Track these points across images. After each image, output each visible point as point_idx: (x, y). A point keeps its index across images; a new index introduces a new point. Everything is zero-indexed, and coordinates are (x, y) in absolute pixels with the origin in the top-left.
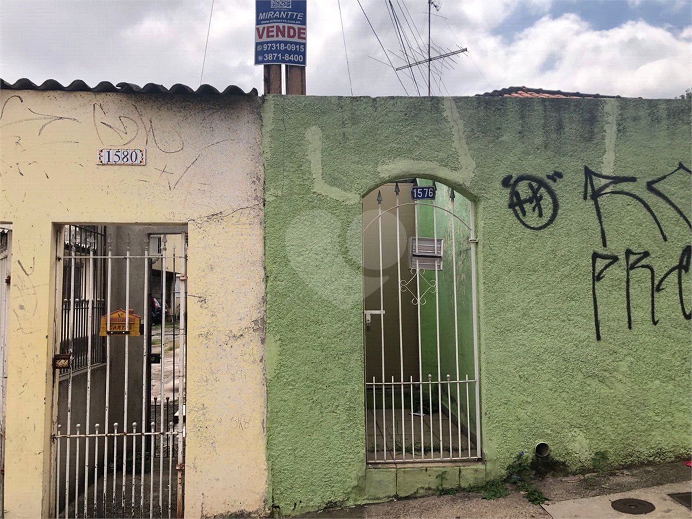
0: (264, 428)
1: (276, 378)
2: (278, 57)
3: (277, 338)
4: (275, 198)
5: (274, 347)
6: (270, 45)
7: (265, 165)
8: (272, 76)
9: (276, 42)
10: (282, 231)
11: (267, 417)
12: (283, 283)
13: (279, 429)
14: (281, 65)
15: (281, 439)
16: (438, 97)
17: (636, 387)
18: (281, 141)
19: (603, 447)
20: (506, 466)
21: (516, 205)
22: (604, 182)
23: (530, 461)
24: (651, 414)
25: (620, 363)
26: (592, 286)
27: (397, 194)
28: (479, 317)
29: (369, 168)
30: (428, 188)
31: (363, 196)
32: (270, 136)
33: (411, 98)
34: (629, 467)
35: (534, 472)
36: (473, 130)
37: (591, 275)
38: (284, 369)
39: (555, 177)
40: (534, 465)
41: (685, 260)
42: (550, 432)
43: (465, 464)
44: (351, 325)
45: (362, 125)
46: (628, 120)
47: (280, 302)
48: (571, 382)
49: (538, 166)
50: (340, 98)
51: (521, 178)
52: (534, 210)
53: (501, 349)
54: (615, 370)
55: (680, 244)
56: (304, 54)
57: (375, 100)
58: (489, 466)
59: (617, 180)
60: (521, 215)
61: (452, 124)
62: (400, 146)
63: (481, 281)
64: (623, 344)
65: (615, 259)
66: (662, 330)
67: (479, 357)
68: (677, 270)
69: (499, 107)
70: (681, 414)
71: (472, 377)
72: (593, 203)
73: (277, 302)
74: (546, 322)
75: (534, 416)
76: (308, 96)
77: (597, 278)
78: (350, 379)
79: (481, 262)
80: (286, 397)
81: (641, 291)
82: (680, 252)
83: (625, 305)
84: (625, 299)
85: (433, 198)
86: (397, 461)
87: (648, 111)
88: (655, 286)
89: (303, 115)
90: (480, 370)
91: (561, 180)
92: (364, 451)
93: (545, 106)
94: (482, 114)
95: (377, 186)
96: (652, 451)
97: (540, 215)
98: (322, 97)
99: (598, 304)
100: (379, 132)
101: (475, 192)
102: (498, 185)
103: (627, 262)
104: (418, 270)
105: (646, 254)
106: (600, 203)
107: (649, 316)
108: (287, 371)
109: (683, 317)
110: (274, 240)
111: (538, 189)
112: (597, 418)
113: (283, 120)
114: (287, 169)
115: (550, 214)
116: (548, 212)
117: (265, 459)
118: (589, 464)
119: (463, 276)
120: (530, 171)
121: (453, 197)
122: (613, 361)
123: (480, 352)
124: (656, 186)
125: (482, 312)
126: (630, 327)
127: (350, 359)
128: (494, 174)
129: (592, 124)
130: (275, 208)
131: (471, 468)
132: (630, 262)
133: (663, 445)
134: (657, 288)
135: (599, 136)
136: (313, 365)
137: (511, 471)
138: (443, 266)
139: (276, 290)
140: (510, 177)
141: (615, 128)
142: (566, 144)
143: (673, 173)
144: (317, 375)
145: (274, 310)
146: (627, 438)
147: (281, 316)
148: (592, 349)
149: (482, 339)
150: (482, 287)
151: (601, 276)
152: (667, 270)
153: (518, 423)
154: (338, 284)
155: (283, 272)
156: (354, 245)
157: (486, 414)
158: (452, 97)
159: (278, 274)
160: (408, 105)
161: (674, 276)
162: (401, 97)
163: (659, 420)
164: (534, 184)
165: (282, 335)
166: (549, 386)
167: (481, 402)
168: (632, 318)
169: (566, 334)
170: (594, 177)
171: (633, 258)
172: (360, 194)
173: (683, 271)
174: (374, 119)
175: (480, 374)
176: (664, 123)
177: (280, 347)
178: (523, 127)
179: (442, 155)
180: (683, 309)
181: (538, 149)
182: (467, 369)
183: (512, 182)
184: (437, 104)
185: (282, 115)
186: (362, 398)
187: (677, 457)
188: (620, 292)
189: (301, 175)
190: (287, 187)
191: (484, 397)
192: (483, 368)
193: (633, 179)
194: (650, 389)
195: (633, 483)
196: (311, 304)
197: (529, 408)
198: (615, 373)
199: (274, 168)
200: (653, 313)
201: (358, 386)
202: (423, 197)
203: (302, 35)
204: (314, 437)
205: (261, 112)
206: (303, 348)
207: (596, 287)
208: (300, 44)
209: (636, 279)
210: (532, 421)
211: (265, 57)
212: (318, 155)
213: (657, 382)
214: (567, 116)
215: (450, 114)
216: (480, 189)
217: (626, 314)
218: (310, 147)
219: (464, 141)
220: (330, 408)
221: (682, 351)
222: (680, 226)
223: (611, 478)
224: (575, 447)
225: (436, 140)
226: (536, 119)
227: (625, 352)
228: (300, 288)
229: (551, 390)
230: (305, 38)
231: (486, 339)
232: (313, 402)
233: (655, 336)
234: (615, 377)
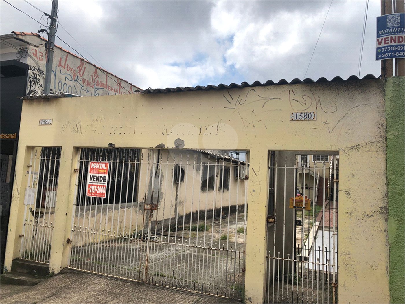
0: (387, 271)
1: (395, 243)
2: (391, 55)
3: (396, 219)
4: (394, 136)
5: (393, 224)
6: (386, 48)
7: (387, 118)
8: (387, 66)
9: (390, 46)
10: (398, 155)
11: (389, 265)
12: (399, 187)
13: (397, 273)
14: (393, 59)
15: (398, 280)
18: (397, 103)
32: (390, 101)
38: (400, 238)
47: (397, 198)
73: (395, 198)
80: (402, 255)
108: (402, 239)
110: (393, 161)
113: (399, 91)
114: (401, 119)
117: (388, 289)
130: (393, 142)
139: (394, 191)
145: (393, 202)
147: (398, 206)
155: (399, 180)
159: (395, 181)
165: (399, 218)
177: (398, 225)
185: (398, 88)
190: (402, 130)
199: (393, 119)
205: (385, 87)
211: (383, 56)
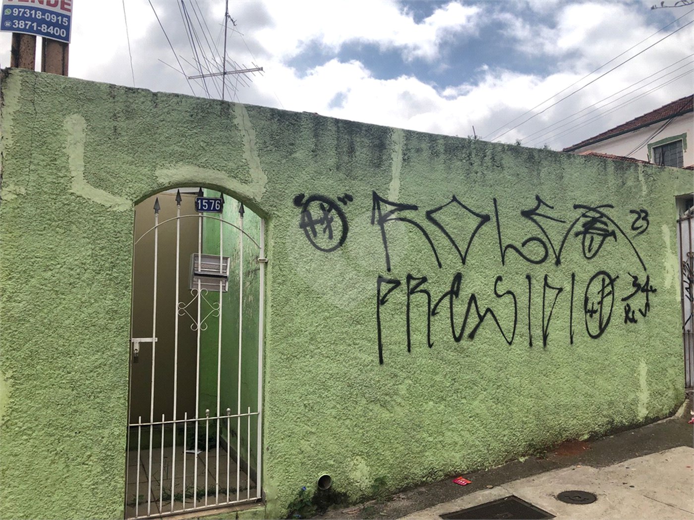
1: (4, 428)
2: (31, 27)
3: (9, 374)
4: (16, 196)
6: (23, 10)
7: (4, 155)
8: (23, 47)
9: (31, 8)
10: (23, 238)
12: (21, 305)
13: (6, 492)
14: (35, 37)
15: (8, 505)
16: (228, 102)
17: (413, 410)
18: (28, 127)
19: (382, 472)
20: (287, 505)
21: (308, 226)
22: (390, 208)
23: (312, 496)
24: (425, 435)
25: (399, 386)
26: (376, 310)
27: (179, 203)
28: (265, 343)
29: (146, 171)
30: (215, 200)
31: (136, 203)
32: (13, 119)
33: (198, 98)
34: (404, 490)
35: (315, 507)
36: (265, 142)
37: (376, 298)
38: (16, 414)
39: (346, 200)
40: (316, 500)
41: (456, 285)
42: (332, 463)
43: (243, 507)
44: (113, 356)
45: (138, 121)
46: (413, 151)
47: (15, 329)
48: (355, 408)
49: (331, 188)
50: (112, 86)
51: (313, 198)
52: (324, 232)
53: (287, 377)
54: (396, 394)
55: (452, 271)
56: (68, 29)
57: (155, 94)
58: (269, 506)
59: (401, 207)
60: (312, 236)
61: (243, 133)
62: (183, 150)
63: (269, 304)
64: (403, 367)
65: (397, 283)
66: (436, 352)
67: (264, 387)
68: (449, 296)
69: (293, 122)
70: (450, 433)
71: (254, 409)
72: (380, 228)
73: (10, 329)
74: (332, 347)
75: (318, 447)
76: (70, 78)
77: (381, 301)
78: (109, 422)
79: (269, 283)
80: (17, 450)
81: (420, 315)
82: (452, 279)
83: (405, 328)
84: (406, 322)
85: (220, 211)
86: (163, 514)
87: (429, 145)
88: (431, 310)
89: (62, 99)
90: (264, 400)
91: (351, 203)
92: (122, 508)
93: (338, 127)
94: (275, 127)
95: (154, 192)
96: (425, 471)
97: (331, 237)
98: (88, 82)
99: (382, 328)
100: (159, 131)
101: (266, 208)
102: (290, 203)
103: (408, 287)
104: (199, 291)
105: (424, 280)
106: (385, 228)
107: (425, 341)
108: (20, 418)
109: (453, 339)
110: (11, 250)
111: (329, 211)
112: (377, 444)
113: (33, 102)
114: (36, 162)
115: (340, 237)
116: (337, 234)
118: (369, 492)
119: (251, 298)
120: (322, 192)
121: (242, 212)
122: (394, 385)
123: (264, 381)
124: (434, 215)
125: (269, 338)
126: (409, 351)
127: (109, 398)
128: (287, 191)
129: (381, 151)
130: (14, 209)
131: (249, 512)
132: (411, 287)
133: (435, 465)
134: (432, 312)
135: (387, 164)
136: (59, 407)
137: (292, 510)
138: (229, 287)
139: (9, 314)
140: (302, 196)
141: (401, 157)
142: (356, 167)
143: (448, 204)
144: (64, 420)
145: (6, 339)
146: (404, 462)
147: (15, 347)
148: (375, 374)
149: (268, 366)
150: (269, 310)
151: (386, 299)
152: (441, 294)
153: (301, 456)
154: (99, 306)
155: (21, 291)
156: (122, 260)
157: (268, 449)
158: (244, 104)
159: (13, 293)
160: (194, 106)
161: (446, 301)
162: (187, 97)
163: (431, 440)
164: (326, 205)
165: (15, 372)
166: (333, 413)
167: (263, 436)
168: (412, 341)
169: (352, 359)
170: (381, 203)
171: (413, 283)
172: (132, 200)
173: (454, 296)
174: (154, 117)
175: (263, 405)
176: (442, 157)
177: (13, 387)
178: (316, 145)
179: (231, 165)
180: (453, 332)
181: (331, 170)
182: (250, 401)
183: (304, 200)
184: (228, 109)
185: (32, 96)
186: (123, 443)
187: (446, 475)
188: (401, 316)
189: (55, 171)
190: (34, 184)
191: (266, 431)
192: (267, 399)
193: (415, 208)
194: (425, 410)
195: (408, 507)
196: (61, 331)
197: (313, 439)
198: (395, 397)
199: (16, 159)
200: (429, 336)
201: (119, 430)
202: (209, 210)
203: (66, 6)
204: (55, 497)
205: (3, 88)
206: (46, 387)
207: (380, 310)
208: (63, 16)
209: (416, 304)
210: (316, 452)
211: (14, 24)
212: (80, 150)
213: (431, 403)
214: (358, 140)
215: (241, 123)
216: (271, 206)
217: (406, 337)
218: (69, 138)
219: (256, 153)
220: (79, 459)
221: (452, 372)
222: (452, 254)
223: (389, 503)
224: (356, 475)
225: (225, 147)
226: (329, 139)
227: (405, 375)
228: (45, 311)
229: (335, 418)
230: (70, 11)
231: (272, 367)
232: (56, 454)
233: (430, 359)
234: (395, 401)
